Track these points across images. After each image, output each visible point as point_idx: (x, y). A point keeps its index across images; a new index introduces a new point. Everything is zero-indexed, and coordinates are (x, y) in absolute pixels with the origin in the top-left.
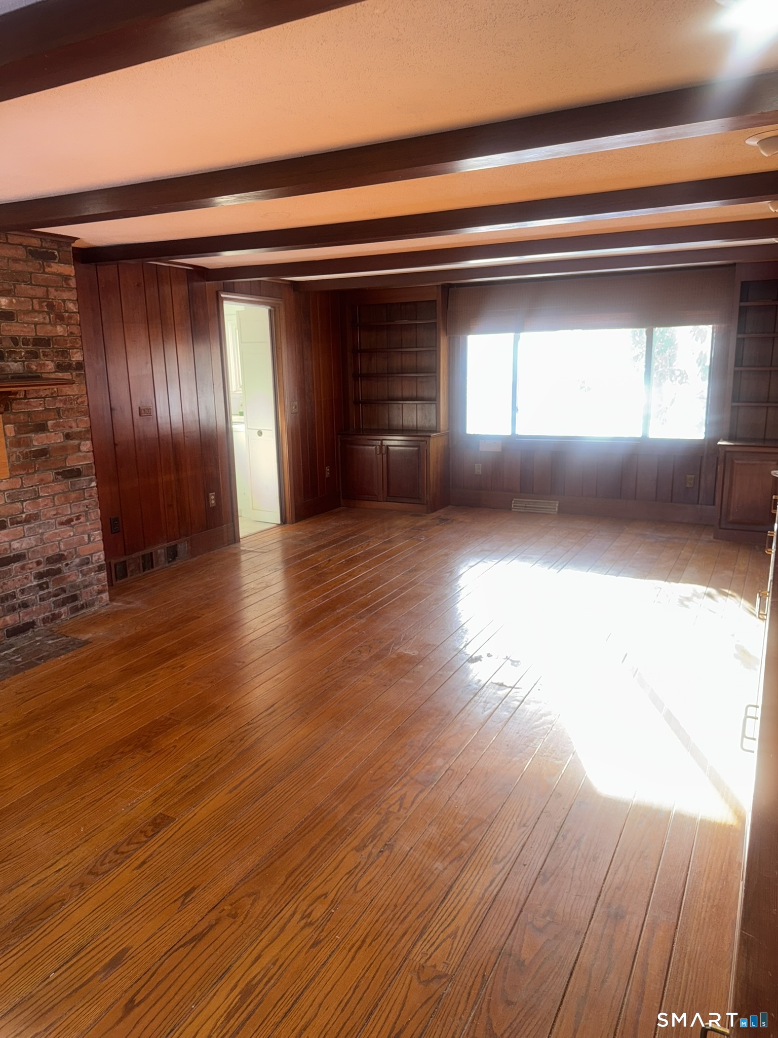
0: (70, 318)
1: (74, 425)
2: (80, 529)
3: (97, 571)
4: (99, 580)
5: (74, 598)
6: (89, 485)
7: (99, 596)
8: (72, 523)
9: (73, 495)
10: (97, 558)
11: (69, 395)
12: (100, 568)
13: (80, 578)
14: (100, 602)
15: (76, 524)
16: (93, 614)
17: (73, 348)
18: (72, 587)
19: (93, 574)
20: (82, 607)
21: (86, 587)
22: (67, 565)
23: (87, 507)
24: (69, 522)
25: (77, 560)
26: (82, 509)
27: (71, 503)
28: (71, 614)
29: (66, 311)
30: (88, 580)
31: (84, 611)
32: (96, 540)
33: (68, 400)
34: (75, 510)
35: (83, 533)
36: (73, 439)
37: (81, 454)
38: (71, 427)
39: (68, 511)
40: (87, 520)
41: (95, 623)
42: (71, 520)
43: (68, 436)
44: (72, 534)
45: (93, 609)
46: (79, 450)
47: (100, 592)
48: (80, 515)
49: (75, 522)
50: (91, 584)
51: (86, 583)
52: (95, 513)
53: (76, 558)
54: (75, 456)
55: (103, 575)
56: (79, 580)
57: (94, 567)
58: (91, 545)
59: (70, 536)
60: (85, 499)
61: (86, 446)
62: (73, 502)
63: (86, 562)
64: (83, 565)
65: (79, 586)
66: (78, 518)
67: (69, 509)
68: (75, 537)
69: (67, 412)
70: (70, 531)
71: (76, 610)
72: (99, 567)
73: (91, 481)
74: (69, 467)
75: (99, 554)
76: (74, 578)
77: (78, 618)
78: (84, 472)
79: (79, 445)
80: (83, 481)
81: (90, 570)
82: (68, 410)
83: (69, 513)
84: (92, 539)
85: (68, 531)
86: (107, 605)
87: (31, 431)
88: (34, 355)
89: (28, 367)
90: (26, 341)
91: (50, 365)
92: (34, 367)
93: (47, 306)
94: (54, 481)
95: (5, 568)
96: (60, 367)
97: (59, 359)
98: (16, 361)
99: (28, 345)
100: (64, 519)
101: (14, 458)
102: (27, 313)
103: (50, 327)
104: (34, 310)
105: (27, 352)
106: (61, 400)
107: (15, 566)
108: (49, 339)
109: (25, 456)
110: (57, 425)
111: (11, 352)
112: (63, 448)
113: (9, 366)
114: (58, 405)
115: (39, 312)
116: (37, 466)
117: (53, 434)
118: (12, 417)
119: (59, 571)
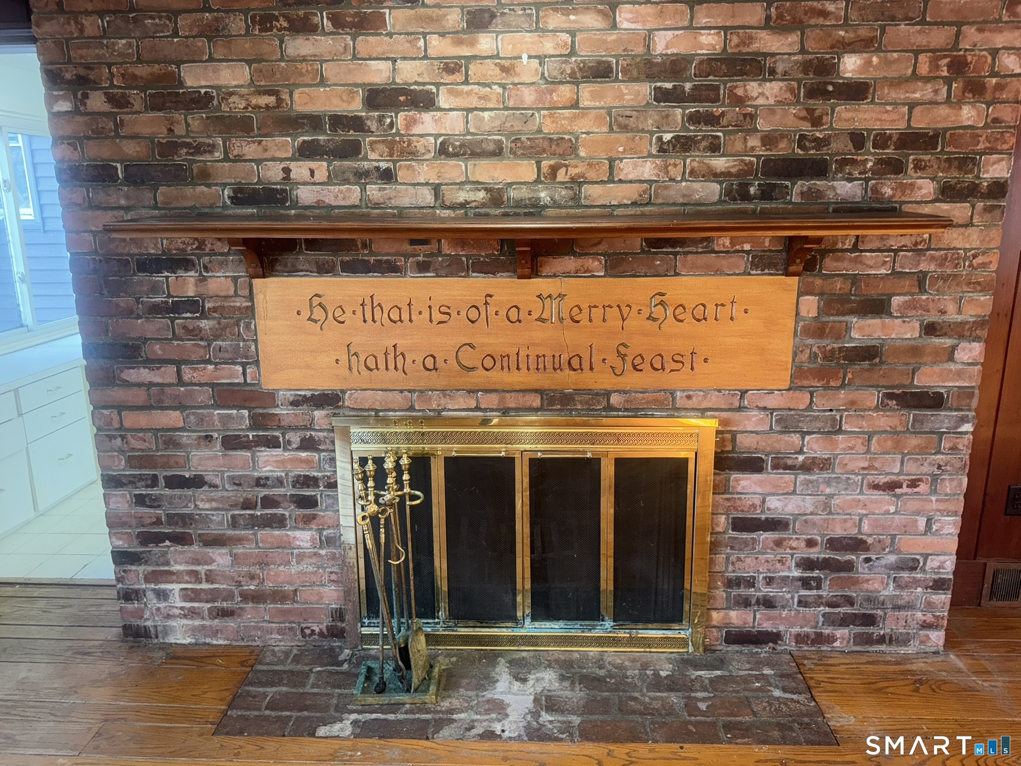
1: (951, 308)
2: (913, 505)
3: (931, 588)
4: (930, 605)
5: (869, 620)
6: (957, 428)
7: (921, 632)
8: (898, 491)
9: (914, 441)
10: (935, 564)
11: (954, 248)
12: (938, 585)
13: (890, 590)
14: (922, 642)
15: (906, 494)
16: (897, 663)
17: (991, 151)
18: (869, 600)
19: (919, 590)
20: (881, 640)
21: (898, 608)
22: (868, 560)
23: (939, 467)
24: (891, 487)
25: (892, 558)
26: (926, 469)
27: (904, 455)
28: (855, 644)
29: (995, 74)
30: (907, 599)
31: (883, 648)
32: (945, 531)
33: (952, 257)
34: (912, 468)
35: (918, 513)
36: (943, 335)
37: (952, 366)
38: (943, 312)
39: (893, 467)
40: (934, 491)
42: (896, 485)
43: (930, 329)
44: (892, 509)
45: (903, 650)
46: (951, 358)
47: (926, 626)
48: (920, 480)
49: (905, 489)
50: (909, 606)
51: (900, 602)
52: (955, 483)
53: (890, 552)
54: (937, 369)
55: (943, 598)
56: (886, 593)
57: (926, 580)
58: (929, 539)
59: (887, 512)
60: (938, 452)
61: (971, 352)
62: (909, 453)
63: (912, 565)
64: (903, 569)
65: (883, 604)
66: (913, 484)
67: (899, 465)
68: (897, 517)
69: (940, 283)
70: (889, 505)
71: (867, 640)
72: (935, 581)
73: (963, 420)
74: (917, 387)
75: (942, 558)
76: (877, 586)
77: (864, 659)
78: (952, 402)
79: (954, 348)
80: (943, 419)
81: (916, 583)
82: (945, 278)
83: (897, 470)
84: (934, 528)
85: (885, 503)
86: (936, 653)
87: (852, 312)
88: (895, 167)
89: (875, 190)
90: (882, 140)
91: (926, 188)
92: (887, 191)
93: (949, 66)
94: (876, 409)
95: (745, 535)
96: (948, 193)
97: (953, 175)
98: (850, 180)
99: (885, 147)
100: (882, 479)
101: (805, 357)
102: (898, 82)
103: (944, 111)
104: (915, 76)
105: (879, 162)
106: (933, 258)
107: (765, 537)
108: (936, 136)
109: (829, 356)
110: (911, 306)
111: (843, 163)
112: (915, 351)
113: (834, 188)
114: (923, 267)
115: (927, 79)
116: (850, 376)
117: (898, 321)
118: (818, 282)
119: (849, 567)
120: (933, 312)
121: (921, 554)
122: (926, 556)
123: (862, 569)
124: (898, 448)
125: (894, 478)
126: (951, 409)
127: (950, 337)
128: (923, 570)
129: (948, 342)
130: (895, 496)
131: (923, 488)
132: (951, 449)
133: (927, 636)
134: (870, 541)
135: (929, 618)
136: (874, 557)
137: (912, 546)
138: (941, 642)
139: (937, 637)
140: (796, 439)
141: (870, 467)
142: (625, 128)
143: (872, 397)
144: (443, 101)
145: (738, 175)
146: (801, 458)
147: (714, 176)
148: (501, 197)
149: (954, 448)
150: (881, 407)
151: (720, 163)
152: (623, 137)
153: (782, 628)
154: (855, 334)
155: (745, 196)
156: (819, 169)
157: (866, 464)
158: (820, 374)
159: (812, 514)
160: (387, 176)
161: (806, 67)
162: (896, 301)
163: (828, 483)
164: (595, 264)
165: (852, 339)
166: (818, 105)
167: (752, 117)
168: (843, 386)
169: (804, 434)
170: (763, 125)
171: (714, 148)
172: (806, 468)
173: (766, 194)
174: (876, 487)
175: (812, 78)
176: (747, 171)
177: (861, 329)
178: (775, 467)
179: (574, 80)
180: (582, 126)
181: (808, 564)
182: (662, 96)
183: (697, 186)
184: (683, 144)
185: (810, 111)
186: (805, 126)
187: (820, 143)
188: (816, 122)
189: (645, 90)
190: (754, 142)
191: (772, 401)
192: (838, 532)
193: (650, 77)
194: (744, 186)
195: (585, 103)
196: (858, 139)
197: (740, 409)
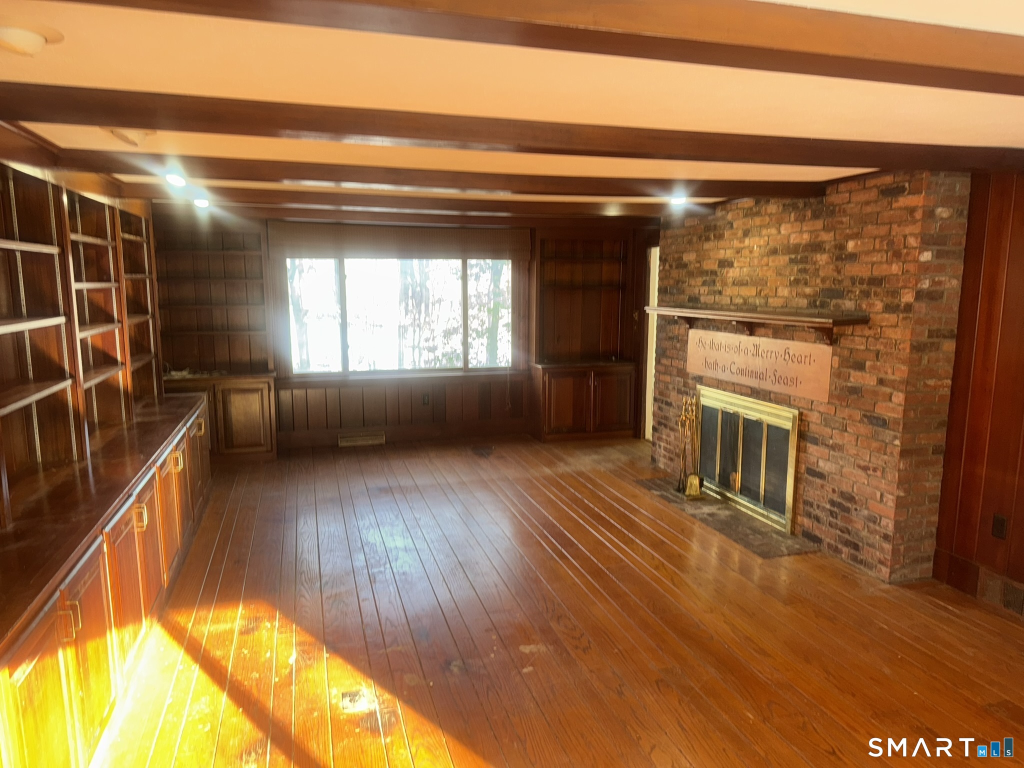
0: (907, 254)
1: (890, 371)
2: (875, 483)
3: (883, 538)
4: (882, 550)
9: (875, 445)
10: (885, 523)
12: (886, 538)
13: (866, 532)
14: (879, 572)
15: (872, 475)
17: (905, 287)
18: (856, 534)
19: (878, 537)
20: (861, 562)
21: (868, 545)
22: (856, 510)
23: (885, 463)
24: (866, 469)
25: (866, 513)
26: (880, 463)
27: (871, 451)
29: (905, 247)
32: (889, 504)
34: (874, 460)
35: (877, 488)
36: (887, 386)
37: (891, 405)
38: (886, 373)
39: (867, 457)
40: (883, 477)
42: (868, 468)
43: (881, 382)
44: (866, 482)
46: (890, 400)
48: (878, 468)
49: (871, 472)
50: (874, 547)
51: (870, 542)
52: (893, 475)
53: (865, 508)
54: (884, 404)
55: (888, 547)
56: (864, 533)
58: (882, 506)
59: (864, 483)
60: (885, 454)
61: (899, 398)
62: (873, 451)
64: (870, 521)
65: (862, 539)
66: (875, 470)
67: (869, 457)
68: (868, 487)
69: (885, 356)
70: (865, 479)
72: (885, 534)
74: (876, 413)
75: (887, 521)
76: (860, 527)
78: (891, 426)
79: (891, 394)
80: (887, 435)
81: (876, 532)
82: (887, 354)
83: (868, 460)
84: (884, 500)
85: (863, 478)
95: (810, 478)
103: (885, 266)
108: (882, 279)
120: (883, 373)
121: (878, 515)
122: (880, 516)
123: (854, 513)
124: (868, 447)
125: (866, 463)
126: (891, 430)
127: (889, 387)
128: (879, 525)
129: (888, 390)
130: (867, 474)
131: (879, 473)
132: (891, 453)
133: (882, 569)
134: (857, 498)
135: (881, 557)
136: (858, 509)
137: (874, 508)
138: (889, 577)
139: (886, 572)
140: (829, 430)
141: (858, 455)
142: (780, 274)
143: (858, 415)
144: (735, 265)
145: (814, 296)
146: (831, 442)
147: (806, 296)
150: (861, 421)
151: (808, 290)
152: (780, 278)
153: (823, 537)
154: (851, 379)
155: (816, 306)
156: (840, 295)
157: (856, 453)
158: (839, 398)
159: (835, 474)
161: (836, 247)
162: (868, 364)
163: (841, 458)
164: (770, 332)
165: (851, 382)
166: (839, 263)
167: (818, 270)
168: (847, 406)
169: (833, 429)
170: (821, 273)
171: (806, 284)
172: (833, 447)
173: (823, 305)
174: (859, 467)
175: (837, 252)
176: (816, 295)
177: (854, 377)
178: (822, 444)
179: (768, 255)
181: (833, 503)
182: (792, 261)
183: (800, 300)
184: (797, 282)
185: (837, 267)
186: (835, 274)
187: (840, 282)
188: (839, 272)
189: (786, 258)
190: (818, 281)
191: (822, 409)
192: (845, 488)
193: (789, 253)
194: (815, 301)
195: (770, 264)
197: (811, 410)
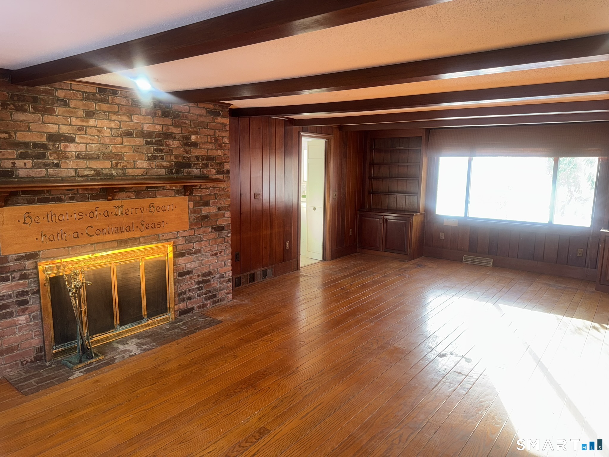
0: (225, 146)
1: (222, 203)
2: (221, 259)
3: (227, 282)
4: (228, 287)
5: (215, 296)
6: (228, 235)
7: (227, 296)
8: (217, 255)
9: (219, 240)
10: (228, 274)
11: (221, 187)
12: (229, 281)
13: (219, 285)
14: (227, 299)
15: (219, 256)
16: (224, 305)
17: (225, 162)
18: (214, 290)
19: (225, 283)
20: (218, 301)
21: (221, 290)
22: (213, 277)
23: (225, 247)
24: (216, 254)
25: (218, 275)
26: (223, 248)
27: (217, 245)
28: (212, 305)
29: (223, 143)
30: (223, 287)
31: (219, 303)
32: (228, 265)
33: (221, 189)
34: (219, 248)
35: (222, 261)
36: (222, 210)
37: (225, 219)
38: (221, 204)
39: (216, 249)
40: (225, 254)
41: (224, 311)
42: (217, 254)
43: (219, 209)
44: (216, 261)
45: (223, 303)
46: (224, 216)
47: (228, 294)
48: (222, 251)
49: (219, 255)
50: (223, 289)
51: (221, 288)
52: (229, 250)
53: (217, 274)
54: (221, 219)
55: (230, 284)
56: (218, 286)
57: (226, 280)
58: (226, 268)
59: (216, 262)
60: (225, 243)
61: (228, 214)
62: (218, 244)
63: (222, 276)
64: (221, 278)
65: (217, 290)
66: (220, 253)
67: (216, 247)
68: (218, 263)
70: (216, 260)
71: (214, 302)
72: (228, 280)
73: (228, 233)
74: (218, 225)
75: (229, 272)
76: (215, 285)
77: (216, 307)
78: (226, 228)
79: (224, 213)
80: (224, 233)
81: (224, 281)
82: (220, 195)
83: (216, 250)
84: (226, 264)
85: (214, 259)
86: (231, 301)
87: (201, 206)
88: (206, 165)
89: (203, 172)
90: (202, 159)
91: (214, 171)
92: (205, 172)
93: (214, 140)
94: (210, 232)
95: (182, 278)
96: (218, 172)
97: (218, 168)
98: (197, 169)
99: (203, 160)
100: (214, 253)
101: (192, 220)
102: (204, 143)
103: (214, 151)
104: (207, 142)
105: (203, 164)
106: (217, 190)
107: (187, 277)
108: (214, 157)
109: (197, 218)
110: (214, 203)
111: (195, 164)
112: (216, 215)
113: (193, 171)
114: (215, 192)
115: (210, 143)
116: (203, 224)
117: (212, 207)
118: (193, 197)
119: (208, 281)
120: (219, 204)
121: (224, 273)
122: (225, 273)
123: (211, 280)
124: (216, 243)
125: (216, 252)
126: (226, 230)
128: (225, 277)
129: (223, 212)
130: (217, 257)
131: (222, 253)
132: (227, 241)
133: (228, 297)
134: (212, 271)
135: (228, 291)
136: (214, 276)
137: (222, 270)
138: (231, 298)
139: (230, 296)
140: (192, 244)
141: (210, 250)
142: (137, 152)
143: (208, 229)
144: (78, 140)
145: (170, 167)
146: (194, 250)
147: (163, 167)
148: (100, 173)
149: (228, 241)
150: (211, 232)
151: (164, 163)
152: (137, 154)
153: (194, 306)
154: (203, 212)
155: (172, 173)
156: (189, 166)
157: (209, 249)
158: (196, 224)
159: (198, 267)
160: (57, 166)
161: (183, 137)
162: (211, 202)
163: (201, 256)
164: (132, 195)
165: (202, 213)
166: (187, 147)
167: (172, 150)
168: (201, 227)
169: (194, 243)
170: (174, 153)
171: (163, 159)
172: (195, 253)
173: (177, 172)
174: (212, 255)
175: (185, 141)
176: (171, 166)
177: (204, 210)
178: (188, 254)
179: (121, 136)
180: (124, 151)
181: (199, 283)
182: (147, 143)
183: (159, 170)
184: (154, 157)
185: (185, 149)
186: (185, 154)
187: (189, 158)
188: (187, 153)
189: (142, 140)
190: (173, 157)
191: (185, 234)
192: (205, 271)
193: (143, 137)
194: (171, 170)
195: (125, 143)
196: (197, 158)
197: (177, 237)
